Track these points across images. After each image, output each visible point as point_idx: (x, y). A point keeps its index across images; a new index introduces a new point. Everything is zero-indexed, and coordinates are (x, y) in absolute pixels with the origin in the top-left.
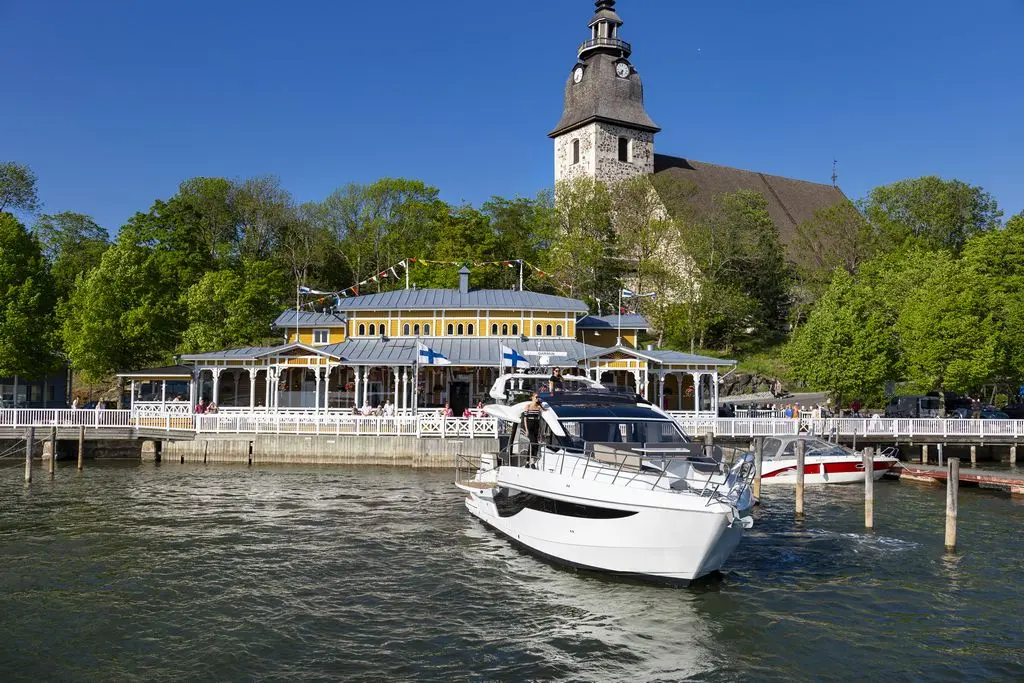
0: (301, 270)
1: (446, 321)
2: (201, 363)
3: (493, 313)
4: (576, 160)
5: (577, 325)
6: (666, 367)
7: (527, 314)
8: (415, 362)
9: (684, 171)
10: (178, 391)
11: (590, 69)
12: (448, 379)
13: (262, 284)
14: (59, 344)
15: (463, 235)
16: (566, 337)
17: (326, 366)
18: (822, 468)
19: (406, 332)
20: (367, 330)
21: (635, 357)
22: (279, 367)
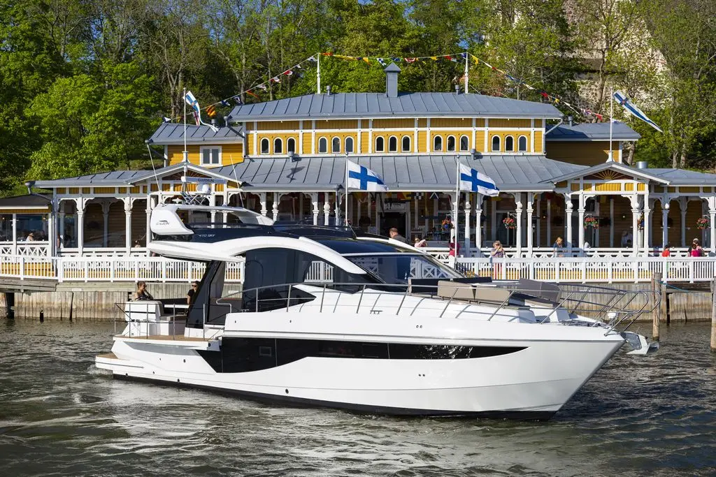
0: (175, 74)
1: (374, 134)
2: (61, 191)
3: (435, 123)
5: (547, 136)
6: (671, 189)
7: (480, 123)
8: (341, 187)
10: (32, 228)
12: (378, 209)
13: (128, 93)
15: (377, 27)
16: (532, 152)
17: (224, 193)
19: (323, 148)
20: (271, 146)
21: (632, 178)
22: (163, 196)
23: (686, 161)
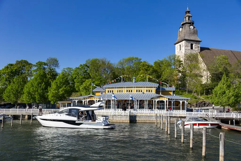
1: (126, 89)
2: (74, 99)
4: (180, 50)
5: (156, 90)
6: (173, 100)
7: (144, 87)
9: (209, 51)
11: (183, 28)
13: (99, 82)
14: (48, 96)
16: (153, 93)
18: (197, 124)
19: (118, 92)
20: (109, 92)
21: (165, 97)
22: (88, 100)
23: (205, 94)
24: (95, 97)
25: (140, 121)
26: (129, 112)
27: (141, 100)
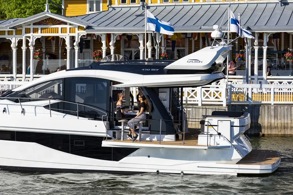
22: (34, 37)
24: (65, 23)
25: (276, 128)
26: (227, 90)
27: (276, 36)
